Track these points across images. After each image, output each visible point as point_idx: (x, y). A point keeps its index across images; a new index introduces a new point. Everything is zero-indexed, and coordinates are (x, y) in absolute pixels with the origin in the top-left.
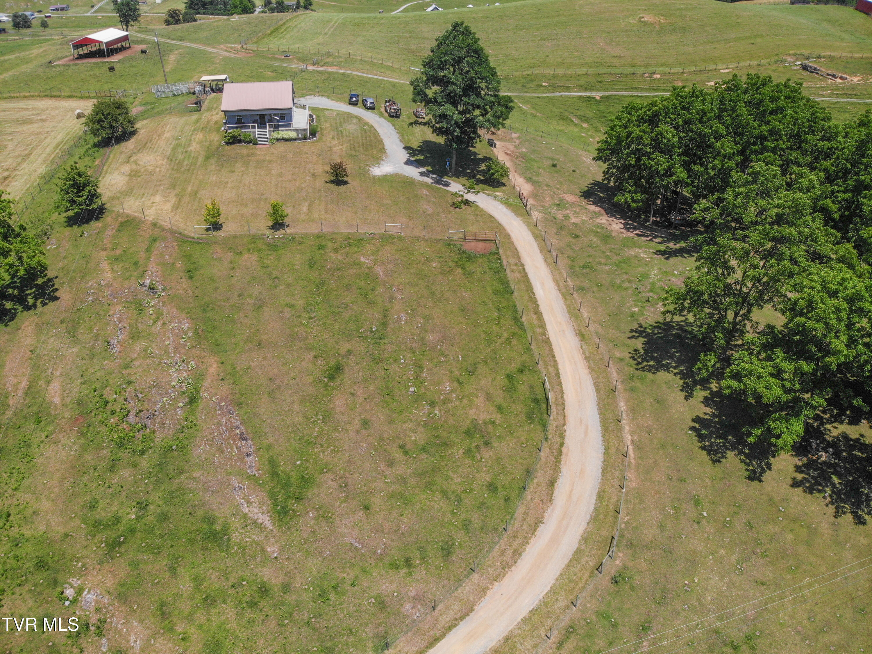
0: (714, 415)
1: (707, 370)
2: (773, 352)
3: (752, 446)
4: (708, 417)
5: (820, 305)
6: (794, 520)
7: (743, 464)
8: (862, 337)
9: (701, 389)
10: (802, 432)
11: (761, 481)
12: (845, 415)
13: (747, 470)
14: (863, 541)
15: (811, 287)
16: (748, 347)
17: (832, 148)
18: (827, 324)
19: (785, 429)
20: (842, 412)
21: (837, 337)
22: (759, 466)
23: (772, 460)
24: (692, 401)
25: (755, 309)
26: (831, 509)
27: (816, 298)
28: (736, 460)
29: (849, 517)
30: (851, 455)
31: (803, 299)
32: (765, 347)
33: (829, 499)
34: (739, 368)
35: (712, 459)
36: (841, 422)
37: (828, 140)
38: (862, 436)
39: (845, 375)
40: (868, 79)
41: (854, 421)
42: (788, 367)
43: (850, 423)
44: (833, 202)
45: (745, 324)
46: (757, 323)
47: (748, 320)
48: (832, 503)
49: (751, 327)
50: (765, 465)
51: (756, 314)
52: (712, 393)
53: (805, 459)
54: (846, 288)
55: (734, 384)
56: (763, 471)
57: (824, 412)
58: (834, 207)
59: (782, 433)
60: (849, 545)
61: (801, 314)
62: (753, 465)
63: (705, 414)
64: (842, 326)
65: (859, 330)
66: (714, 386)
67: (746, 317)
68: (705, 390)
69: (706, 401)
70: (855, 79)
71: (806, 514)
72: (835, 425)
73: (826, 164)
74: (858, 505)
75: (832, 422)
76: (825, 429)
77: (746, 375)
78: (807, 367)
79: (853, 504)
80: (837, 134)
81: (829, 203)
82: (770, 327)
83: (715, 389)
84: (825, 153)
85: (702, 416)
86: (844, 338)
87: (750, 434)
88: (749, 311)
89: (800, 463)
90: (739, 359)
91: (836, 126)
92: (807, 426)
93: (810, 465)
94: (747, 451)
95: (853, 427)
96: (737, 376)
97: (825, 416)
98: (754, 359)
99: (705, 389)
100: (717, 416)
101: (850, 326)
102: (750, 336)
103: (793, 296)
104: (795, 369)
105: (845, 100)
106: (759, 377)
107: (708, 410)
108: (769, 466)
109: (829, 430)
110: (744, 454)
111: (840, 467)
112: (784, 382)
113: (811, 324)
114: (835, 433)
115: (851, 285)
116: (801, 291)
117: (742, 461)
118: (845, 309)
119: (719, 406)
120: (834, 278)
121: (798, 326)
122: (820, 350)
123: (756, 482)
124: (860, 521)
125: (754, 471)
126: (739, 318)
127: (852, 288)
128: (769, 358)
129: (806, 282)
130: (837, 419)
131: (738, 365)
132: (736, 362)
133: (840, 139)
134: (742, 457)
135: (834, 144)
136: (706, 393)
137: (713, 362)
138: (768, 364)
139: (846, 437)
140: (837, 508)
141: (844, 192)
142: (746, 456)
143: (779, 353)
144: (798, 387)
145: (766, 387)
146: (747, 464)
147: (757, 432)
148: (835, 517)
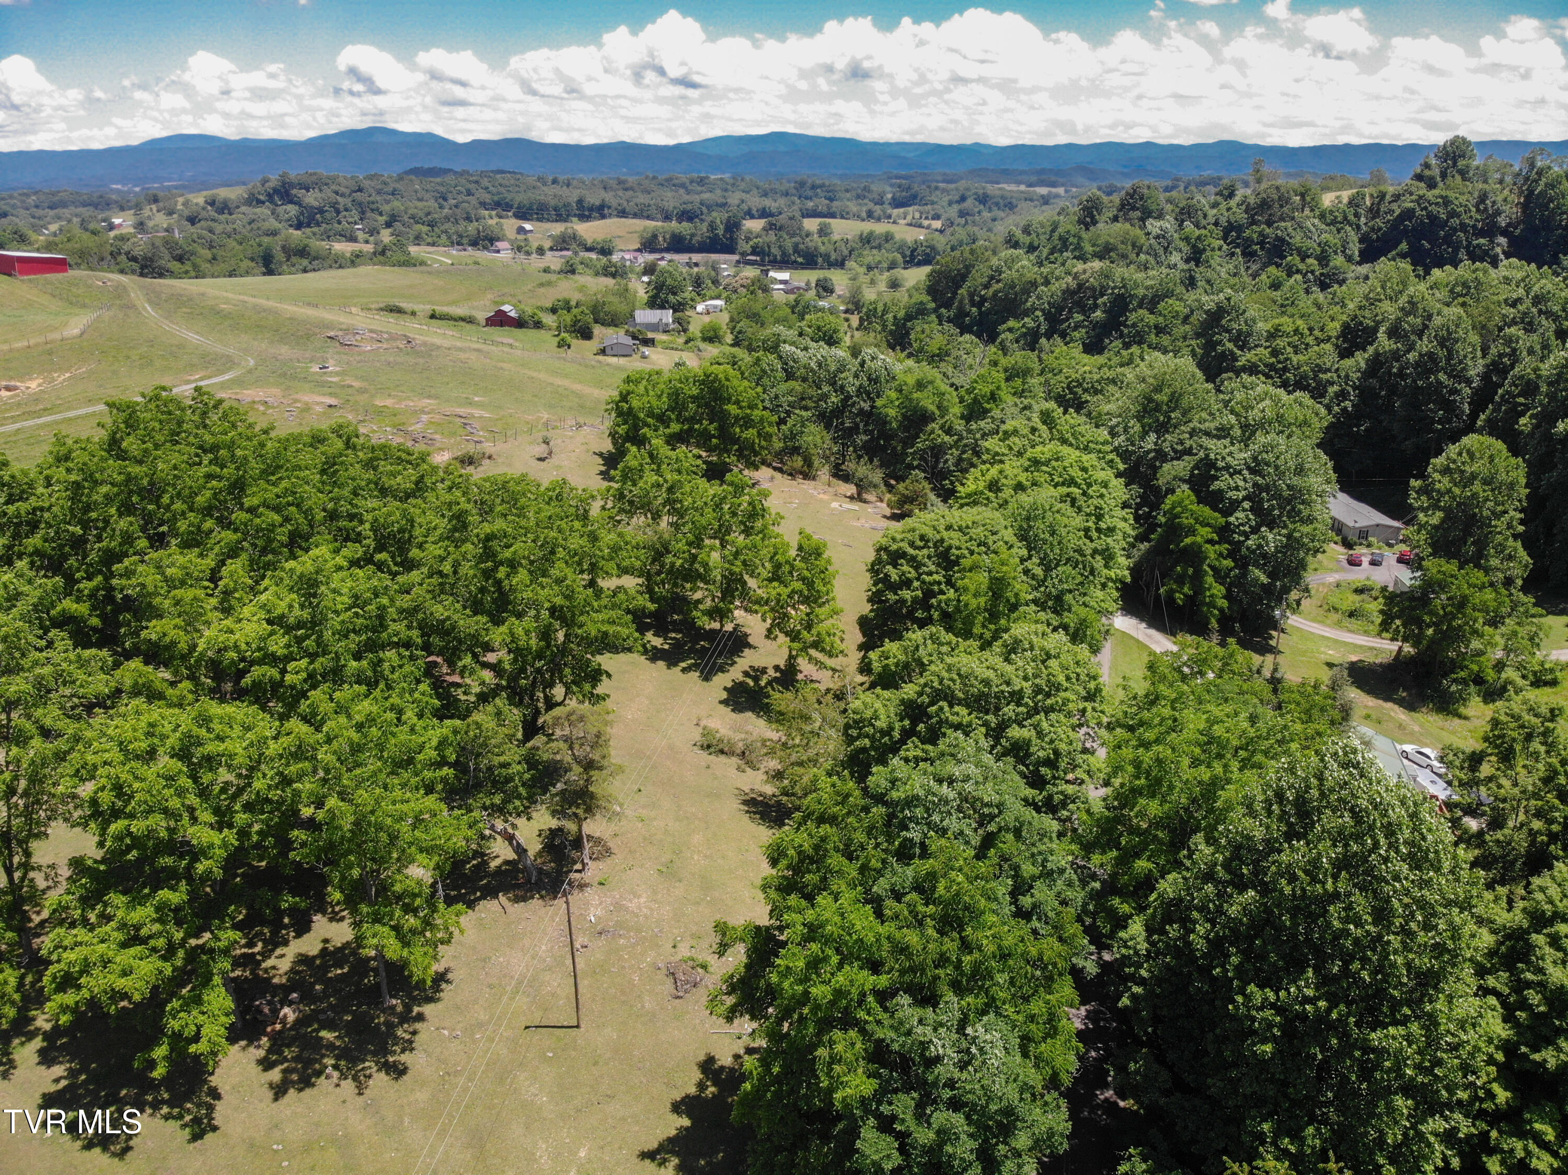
0: (72, 1073)
1: (13, 1003)
2: (106, 905)
3: (167, 1081)
4: (64, 1083)
5: (136, 785)
6: (307, 1149)
7: (171, 1122)
8: (234, 798)
9: (22, 1044)
10: (230, 1004)
11: (215, 1129)
12: (286, 927)
13: (184, 1126)
14: (422, 1096)
15: (105, 763)
16: (60, 918)
17: (34, 509)
18: (166, 811)
19: (201, 1019)
20: (277, 925)
21: (194, 820)
22: (199, 1105)
23: (214, 1080)
24: (17, 1074)
25: (34, 845)
26: (348, 1085)
27: (123, 776)
28: (158, 1122)
29: (380, 1080)
30: (328, 982)
31: (103, 789)
32: (87, 901)
33: (336, 1074)
34: (62, 966)
35: (114, 1155)
36: (286, 943)
37: (21, 499)
38: (326, 941)
39: (249, 865)
40: (53, 380)
41: (303, 928)
42: (143, 914)
43: (299, 935)
44: (78, 600)
45: (32, 880)
46: (52, 866)
47: (33, 869)
48: (344, 1077)
49: (46, 879)
50: (208, 1095)
51: (42, 853)
52: (47, 1036)
53: (265, 1039)
54: (163, 737)
55: (70, 998)
56: (211, 1108)
57: (251, 944)
58: (81, 609)
59: (199, 1028)
60: (406, 1120)
61: (116, 814)
62: (188, 1111)
63: (57, 1080)
64: (192, 799)
65: (223, 790)
66: (42, 1022)
67: (26, 866)
68: (30, 1039)
69: (47, 1058)
70: (33, 385)
71: (317, 1125)
72: (279, 951)
73: (34, 541)
74: (382, 1050)
75: (273, 951)
76: (266, 971)
77: (81, 973)
78: (174, 896)
79: (374, 1054)
80: (31, 485)
81: (69, 605)
82: (77, 863)
83: (48, 1026)
84: (28, 523)
85: (53, 1088)
86: (206, 816)
87: (152, 1064)
88: (28, 854)
89: (261, 1053)
90: (56, 947)
91: (25, 473)
92: (236, 988)
93: (278, 1043)
94: (166, 1096)
95: (306, 937)
96: (67, 982)
97: (257, 949)
98: (80, 933)
99: (31, 1036)
100: (80, 1072)
101: (204, 793)
102: (52, 898)
103: (86, 790)
104: (158, 909)
105: (30, 423)
106: (106, 963)
107: (59, 1070)
108: (215, 1094)
109: (274, 968)
110: (163, 1102)
111: (324, 1011)
112: (152, 943)
113: (138, 826)
114: (284, 965)
115: (168, 727)
116: (93, 777)
117: (166, 1118)
118: (180, 771)
119: (71, 1051)
120: (135, 730)
121: (119, 838)
122: (181, 857)
123: (209, 1137)
124: (399, 1071)
125: (196, 1121)
126: (17, 875)
127: (174, 731)
128: (106, 918)
129: (90, 758)
130: (276, 942)
131: (59, 961)
132: (54, 957)
133: (40, 490)
134: (165, 1110)
135: (33, 502)
136: (38, 1043)
137: (13, 981)
138: (108, 928)
139: (303, 960)
140: (355, 1079)
141: (89, 578)
142: (171, 1103)
143: (117, 899)
144: (179, 935)
145: (125, 973)
146: (180, 1117)
147: (160, 1051)
148: (360, 1094)
